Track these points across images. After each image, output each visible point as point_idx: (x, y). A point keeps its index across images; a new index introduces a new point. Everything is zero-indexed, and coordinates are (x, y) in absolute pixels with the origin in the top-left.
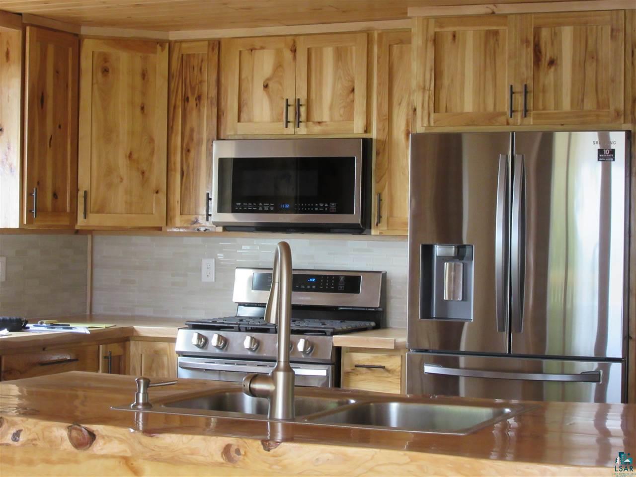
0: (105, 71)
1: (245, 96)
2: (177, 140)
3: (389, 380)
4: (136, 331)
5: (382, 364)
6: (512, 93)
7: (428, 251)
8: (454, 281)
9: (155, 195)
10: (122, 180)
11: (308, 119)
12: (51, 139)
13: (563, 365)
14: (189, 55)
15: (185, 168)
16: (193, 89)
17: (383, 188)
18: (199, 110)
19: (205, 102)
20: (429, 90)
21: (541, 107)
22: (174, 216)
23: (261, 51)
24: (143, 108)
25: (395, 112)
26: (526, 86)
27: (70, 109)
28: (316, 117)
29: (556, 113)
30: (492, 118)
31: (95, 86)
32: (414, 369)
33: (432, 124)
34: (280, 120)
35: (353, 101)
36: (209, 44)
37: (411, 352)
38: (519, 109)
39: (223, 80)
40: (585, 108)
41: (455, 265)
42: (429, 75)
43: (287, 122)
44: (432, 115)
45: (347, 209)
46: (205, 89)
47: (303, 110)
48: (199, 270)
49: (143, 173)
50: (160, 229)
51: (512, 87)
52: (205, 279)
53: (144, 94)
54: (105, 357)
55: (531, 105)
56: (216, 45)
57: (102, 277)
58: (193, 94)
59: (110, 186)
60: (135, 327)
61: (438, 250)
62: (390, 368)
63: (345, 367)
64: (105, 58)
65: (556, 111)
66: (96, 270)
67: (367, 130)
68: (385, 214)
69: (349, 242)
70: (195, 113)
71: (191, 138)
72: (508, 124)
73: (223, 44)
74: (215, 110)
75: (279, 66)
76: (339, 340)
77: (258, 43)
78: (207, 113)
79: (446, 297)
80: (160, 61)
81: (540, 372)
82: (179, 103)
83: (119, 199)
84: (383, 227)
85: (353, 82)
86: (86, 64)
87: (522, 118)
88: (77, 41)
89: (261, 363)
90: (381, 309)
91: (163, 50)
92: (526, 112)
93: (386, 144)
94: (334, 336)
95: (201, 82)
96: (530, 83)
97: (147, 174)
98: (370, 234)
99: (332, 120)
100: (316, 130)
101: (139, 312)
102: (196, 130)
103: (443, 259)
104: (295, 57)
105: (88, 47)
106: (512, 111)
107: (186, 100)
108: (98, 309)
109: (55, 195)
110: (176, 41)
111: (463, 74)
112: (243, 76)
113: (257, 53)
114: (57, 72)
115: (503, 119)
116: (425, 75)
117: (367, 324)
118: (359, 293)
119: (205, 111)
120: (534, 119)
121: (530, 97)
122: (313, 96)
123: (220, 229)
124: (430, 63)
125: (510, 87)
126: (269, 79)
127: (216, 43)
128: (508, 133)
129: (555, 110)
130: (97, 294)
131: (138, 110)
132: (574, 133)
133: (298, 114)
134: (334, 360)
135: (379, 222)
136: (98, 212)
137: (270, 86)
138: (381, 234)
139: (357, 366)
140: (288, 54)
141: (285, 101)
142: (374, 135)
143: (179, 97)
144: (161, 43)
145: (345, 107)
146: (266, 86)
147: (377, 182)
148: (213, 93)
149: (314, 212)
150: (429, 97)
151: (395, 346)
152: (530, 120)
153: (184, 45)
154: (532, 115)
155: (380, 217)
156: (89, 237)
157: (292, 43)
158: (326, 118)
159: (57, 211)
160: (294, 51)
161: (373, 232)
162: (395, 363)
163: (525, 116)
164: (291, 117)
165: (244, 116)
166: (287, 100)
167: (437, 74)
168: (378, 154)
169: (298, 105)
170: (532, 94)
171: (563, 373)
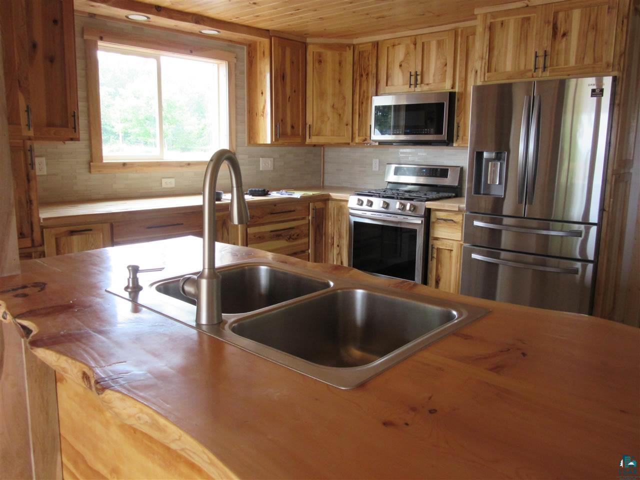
0: (320, 62)
1: (390, 71)
2: (357, 97)
3: (456, 227)
4: (331, 196)
5: (452, 219)
6: (536, 57)
7: (479, 155)
8: (494, 173)
9: (346, 127)
10: (329, 119)
11: (422, 82)
12: (289, 98)
13: (563, 225)
14: (363, 51)
15: (361, 112)
16: (364, 70)
17: (460, 120)
18: (368, 81)
19: (370, 76)
20: (485, 59)
21: (555, 65)
22: (355, 137)
23: (399, 46)
24: (339, 81)
25: (469, 76)
26: (545, 51)
27: (300, 82)
28: (426, 81)
29: (564, 68)
30: (522, 74)
31: (315, 70)
32: (468, 222)
33: (486, 80)
34: (406, 84)
35: (446, 71)
36: (373, 44)
37: (468, 213)
38: (541, 66)
39: (379, 64)
40: (585, 63)
41: (494, 164)
42: (486, 49)
43: (410, 85)
44: (487, 74)
45: (439, 131)
46: (370, 69)
47: (419, 77)
48: (371, 164)
49: (340, 115)
50: (349, 144)
51: (536, 52)
52: (374, 169)
53: (340, 74)
54: (313, 209)
55: (548, 64)
56: (376, 45)
57: (329, 168)
58: (365, 73)
59: (323, 122)
60: (330, 194)
61: (486, 155)
62: (456, 221)
63: (433, 219)
64: (320, 55)
65: (566, 66)
66: (325, 165)
67: (453, 87)
68: (461, 134)
69: (445, 150)
70: (365, 83)
71: (364, 96)
72: (533, 77)
73: (380, 44)
74: (375, 81)
75: (407, 54)
76: (429, 205)
77: (397, 42)
78: (372, 81)
79: (489, 183)
80: (349, 56)
81: (548, 229)
82: (358, 78)
83: (327, 128)
84: (460, 141)
85: (446, 59)
86: (310, 58)
87: (542, 72)
88: (305, 45)
89: (389, 215)
90: (459, 187)
91: (350, 49)
92: (545, 68)
93: (463, 94)
94: (426, 202)
95: (368, 66)
96: (549, 49)
97: (342, 116)
98: (452, 146)
99: (434, 82)
100: (425, 88)
101: (344, 185)
102: (366, 91)
103: (488, 160)
104: (415, 48)
105: (311, 49)
106: (536, 68)
107: (361, 76)
108: (326, 183)
109: (293, 127)
110: (357, 44)
111: (506, 48)
112: (389, 61)
113: (396, 47)
114: (292, 63)
115: (530, 74)
116: (483, 49)
117: (450, 195)
118: (447, 177)
119: (370, 81)
120: (550, 72)
121: (548, 58)
122: (425, 69)
123: (377, 144)
124: (487, 42)
125: (535, 53)
126: (402, 62)
127: (376, 43)
128: (532, 82)
129: (564, 65)
130: (326, 176)
131: (337, 82)
132: (580, 79)
133: (416, 80)
134: (426, 215)
135: (457, 139)
136: (317, 135)
137: (403, 65)
138: (459, 146)
139: (438, 219)
140: (412, 46)
141: (409, 73)
142: (457, 90)
143: (358, 74)
144: (349, 46)
145: (441, 75)
146: (401, 66)
147: (458, 117)
148: (374, 71)
149: (422, 134)
150: (485, 63)
151: (459, 209)
152: (547, 74)
153: (360, 46)
154: (549, 70)
155: (458, 136)
156: (322, 148)
157: (414, 40)
158: (431, 81)
159: (294, 135)
160: (415, 44)
161: (454, 145)
162: (459, 218)
163: (544, 71)
164: (413, 82)
165: (389, 83)
166: (411, 73)
167: (491, 49)
168: (458, 100)
169: (416, 75)
170: (550, 57)
171: (561, 231)
